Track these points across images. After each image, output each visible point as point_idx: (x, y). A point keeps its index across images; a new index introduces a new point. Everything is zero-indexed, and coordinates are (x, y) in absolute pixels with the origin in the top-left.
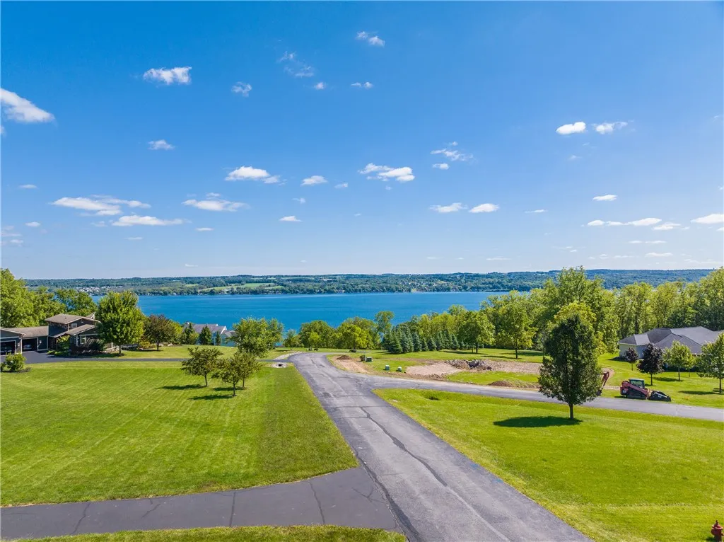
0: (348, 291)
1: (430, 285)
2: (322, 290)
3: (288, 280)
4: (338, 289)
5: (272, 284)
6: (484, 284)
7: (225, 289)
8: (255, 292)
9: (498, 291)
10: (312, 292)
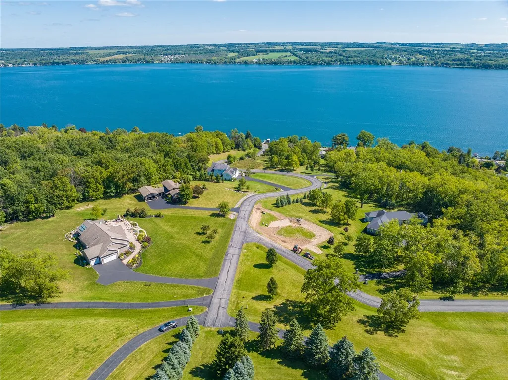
0: (342, 64)
1: (409, 59)
2: (323, 62)
3: (300, 50)
4: (335, 61)
5: (288, 54)
6: (454, 60)
7: (254, 59)
8: (274, 63)
9: (462, 68)
10: (315, 64)
